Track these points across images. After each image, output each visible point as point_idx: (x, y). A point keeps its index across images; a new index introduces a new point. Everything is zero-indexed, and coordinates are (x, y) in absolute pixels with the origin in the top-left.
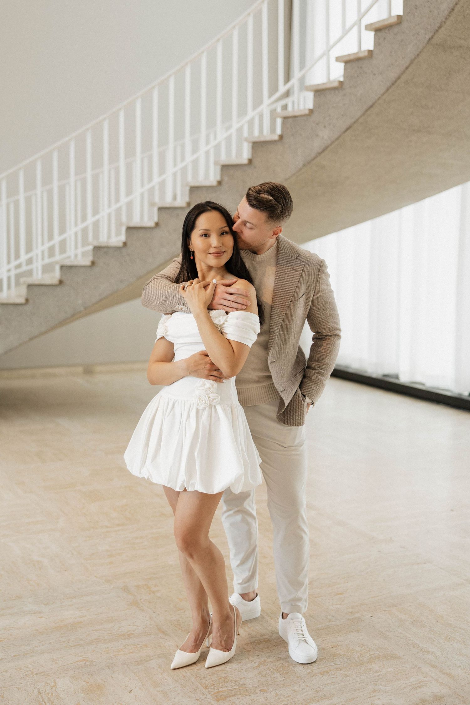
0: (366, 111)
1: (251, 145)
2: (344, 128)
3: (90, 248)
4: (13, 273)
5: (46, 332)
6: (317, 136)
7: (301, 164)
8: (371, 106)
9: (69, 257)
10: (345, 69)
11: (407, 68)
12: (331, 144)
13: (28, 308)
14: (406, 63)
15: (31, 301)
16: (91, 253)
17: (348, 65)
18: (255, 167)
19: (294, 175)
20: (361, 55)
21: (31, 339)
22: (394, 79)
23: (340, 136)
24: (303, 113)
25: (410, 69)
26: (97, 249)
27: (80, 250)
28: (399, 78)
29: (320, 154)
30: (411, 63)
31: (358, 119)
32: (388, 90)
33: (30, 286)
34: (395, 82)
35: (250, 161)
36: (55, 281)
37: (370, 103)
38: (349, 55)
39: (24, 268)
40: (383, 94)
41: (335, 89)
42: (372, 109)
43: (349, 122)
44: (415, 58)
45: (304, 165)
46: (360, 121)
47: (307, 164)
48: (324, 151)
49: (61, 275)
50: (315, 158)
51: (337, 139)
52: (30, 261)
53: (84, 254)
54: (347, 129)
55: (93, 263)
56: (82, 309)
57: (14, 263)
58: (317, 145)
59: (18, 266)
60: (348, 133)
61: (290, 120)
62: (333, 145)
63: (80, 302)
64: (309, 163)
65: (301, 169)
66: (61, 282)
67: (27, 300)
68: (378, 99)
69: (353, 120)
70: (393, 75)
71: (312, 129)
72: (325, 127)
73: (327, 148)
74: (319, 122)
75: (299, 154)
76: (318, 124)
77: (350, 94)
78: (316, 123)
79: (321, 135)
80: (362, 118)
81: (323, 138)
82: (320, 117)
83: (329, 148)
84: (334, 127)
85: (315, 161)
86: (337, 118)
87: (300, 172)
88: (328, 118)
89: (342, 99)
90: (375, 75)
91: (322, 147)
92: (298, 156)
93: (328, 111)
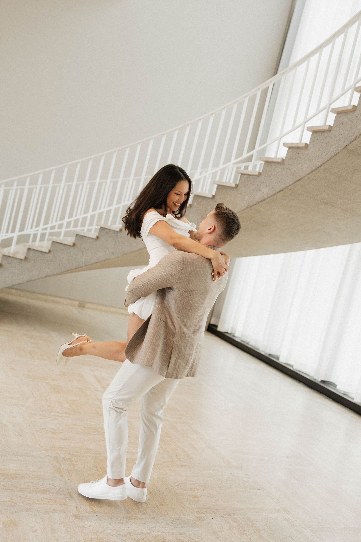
0: (295, 182)
1: (217, 186)
2: (278, 190)
3: (99, 227)
5: (57, 275)
6: (260, 190)
8: (299, 180)
9: (84, 230)
10: (288, 152)
11: (328, 161)
13: (49, 256)
14: (327, 157)
15: (52, 253)
16: (98, 231)
17: (291, 150)
18: (215, 201)
19: (240, 212)
20: (300, 145)
21: (46, 277)
22: (317, 166)
23: (274, 194)
24: (254, 174)
25: (329, 162)
26: (102, 229)
28: (321, 166)
29: (259, 202)
30: (331, 158)
31: (289, 186)
32: (312, 172)
33: (54, 243)
34: (318, 168)
35: (214, 196)
36: (71, 244)
37: (299, 178)
38: (292, 144)
40: (309, 174)
41: (278, 163)
42: (299, 182)
43: (283, 186)
44: (334, 156)
45: (247, 207)
46: (290, 188)
47: (249, 207)
48: (262, 201)
49: (75, 241)
50: (255, 205)
51: (272, 196)
53: (95, 230)
54: (280, 191)
55: (98, 237)
56: (84, 265)
58: (259, 196)
60: (280, 193)
61: (245, 176)
62: (269, 199)
63: (84, 260)
64: (251, 207)
65: (244, 210)
66: (74, 245)
67: (50, 251)
68: (304, 177)
69: (285, 186)
70: (318, 163)
71: (258, 185)
72: (266, 186)
73: (264, 200)
74: (264, 182)
75: (246, 199)
76: (262, 183)
77: (288, 169)
78: (261, 182)
79: (262, 191)
80: (292, 186)
81: (263, 193)
82: (265, 178)
83: (266, 201)
84: (272, 188)
85: (254, 207)
86: (276, 182)
87: (244, 211)
88: (270, 181)
89: (281, 171)
90: (306, 160)
91: (262, 199)
92: (245, 201)
93: (270, 176)
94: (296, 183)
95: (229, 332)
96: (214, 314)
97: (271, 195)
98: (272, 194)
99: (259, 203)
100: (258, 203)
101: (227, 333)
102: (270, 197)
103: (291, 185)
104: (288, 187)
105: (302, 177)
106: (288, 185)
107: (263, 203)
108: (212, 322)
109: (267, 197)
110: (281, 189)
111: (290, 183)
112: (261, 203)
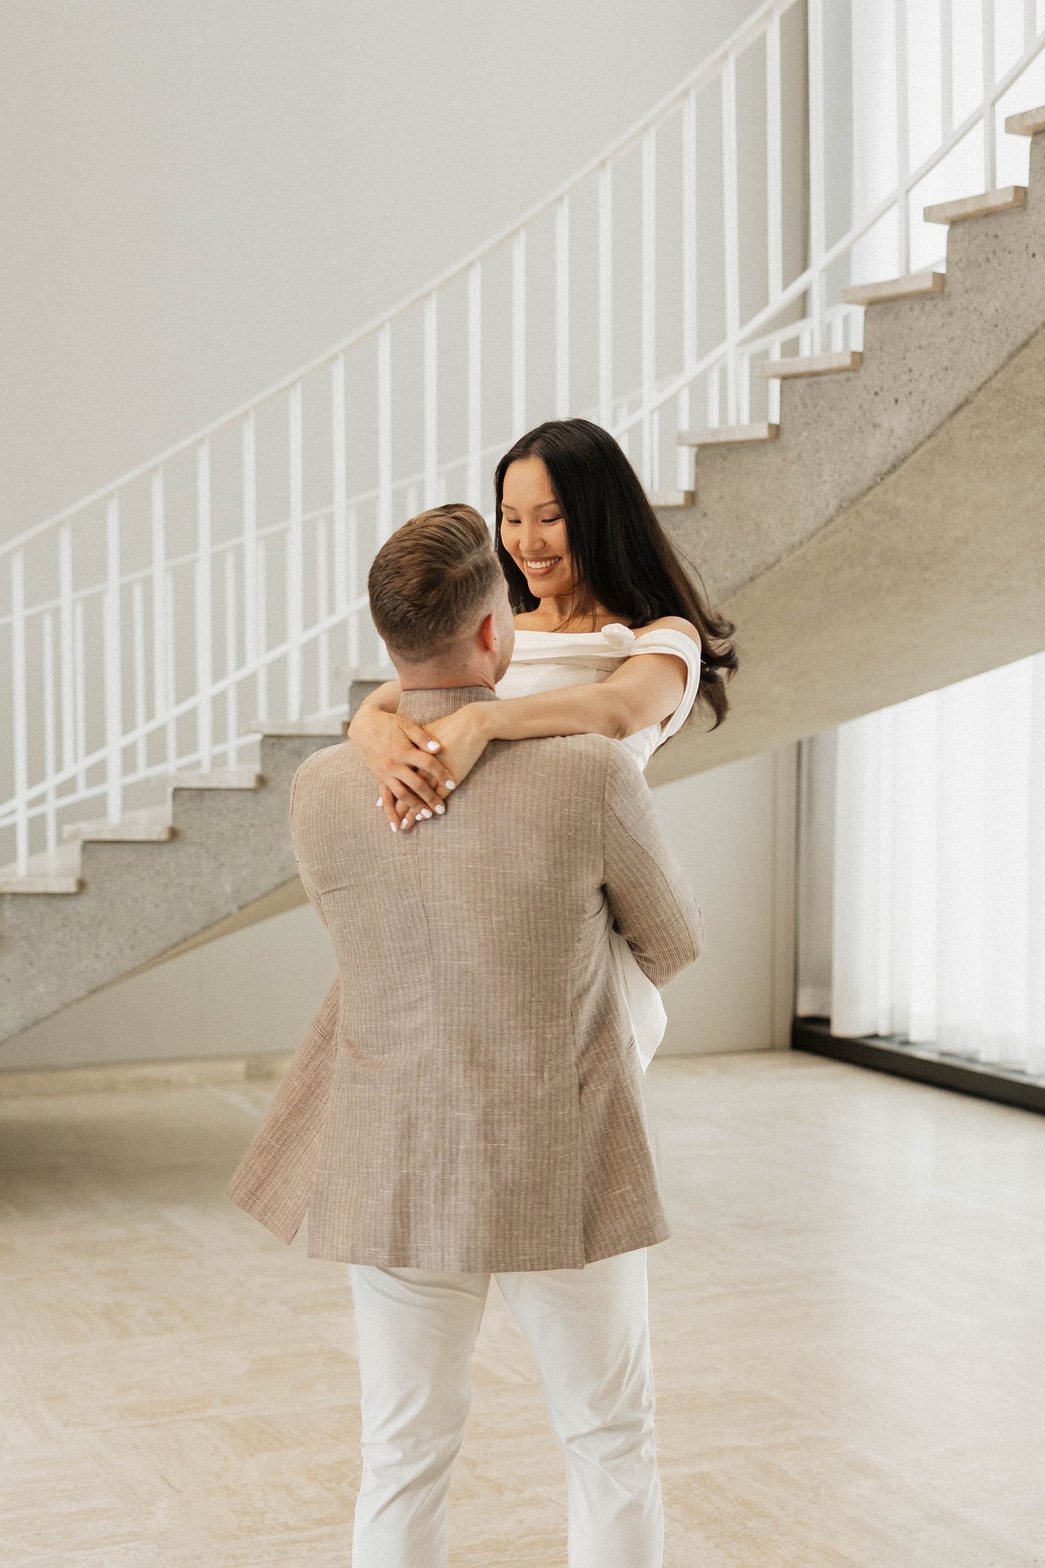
0: (1011, 356)
1: (695, 450)
2: (951, 407)
3: (258, 737)
4: (50, 808)
5: (134, 972)
6: (876, 426)
7: (834, 503)
8: (1026, 344)
9: (198, 764)
10: (952, 241)
12: (914, 451)
13: (85, 905)
15: (92, 888)
16: (257, 753)
17: (959, 231)
18: (705, 515)
19: (813, 535)
20: (995, 201)
21: (92, 992)
23: (939, 427)
24: (835, 364)
26: (272, 742)
27: (233, 744)
29: (883, 476)
31: (990, 379)
33: (90, 845)
35: (692, 497)
36: (160, 833)
37: (1022, 336)
38: (962, 202)
39: (83, 793)
41: (923, 295)
42: (1027, 351)
43: (964, 387)
45: (840, 508)
46: (995, 384)
47: (849, 504)
48: (894, 467)
49: (175, 816)
50: (870, 488)
51: (929, 437)
52: (97, 774)
53: (242, 753)
54: (959, 408)
55: (262, 781)
56: (233, 908)
57: (52, 781)
58: (876, 452)
59: (66, 788)
60: (962, 416)
61: (802, 383)
62: (920, 452)
63: (228, 888)
64: (854, 501)
65: (831, 520)
66: (174, 834)
67: (82, 884)
69: (976, 383)
71: (861, 407)
72: (896, 401)
73: (903, 459)
74: (882, 389)
75: (825, 478)
76: (876, 394)
77: (967, 309)
78: (872, 392)
79: (885, 424)
80: (1000, 376)
81: (892, 431)
82: (883, 372)
83: (910, 461)
84: (923, 402)
85: (870, 497)
86: (931, 377)
87: (831, 527)
88: (905, 378)
89: (943, 325)
90: (1034, 255)
91: (891, 459)
92: (825, 482)
93: (904, 358)
94: (1015, 361)
95: (883, 1031)
96: (803, 976)
97: (927, 433)
98: (928, 429)
99: (882, 479)
100: (878, 479)
101: (875, 1036)
102: (921, 444)
103: (996, 373)
104: (986, 382)
105: (1032, 329)
106: (985, 375)
107: (899, 472)
108: (805, 1009)
109: (910, 445)
110: (961, 399)
111: (992, 365)
112: (893, 477)
